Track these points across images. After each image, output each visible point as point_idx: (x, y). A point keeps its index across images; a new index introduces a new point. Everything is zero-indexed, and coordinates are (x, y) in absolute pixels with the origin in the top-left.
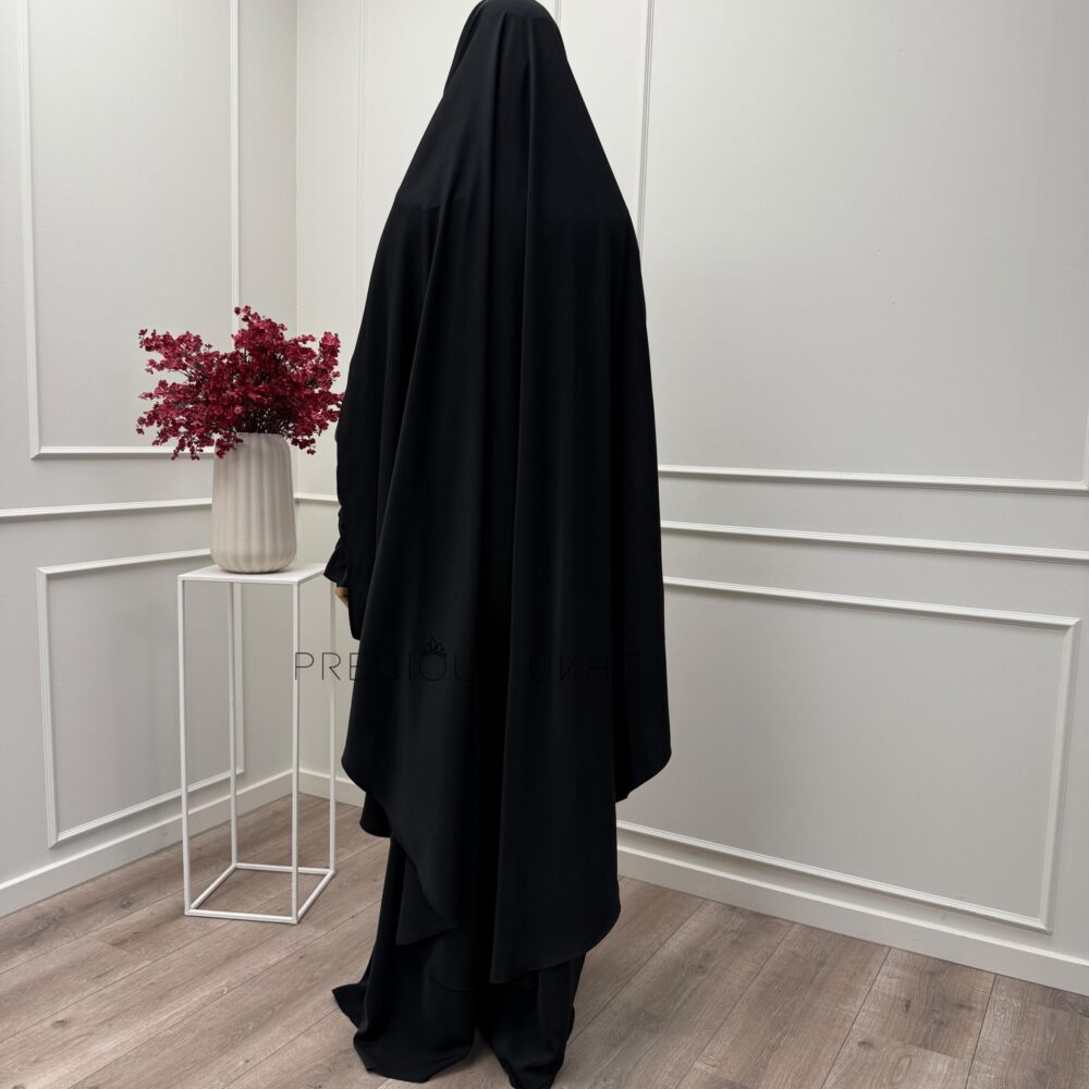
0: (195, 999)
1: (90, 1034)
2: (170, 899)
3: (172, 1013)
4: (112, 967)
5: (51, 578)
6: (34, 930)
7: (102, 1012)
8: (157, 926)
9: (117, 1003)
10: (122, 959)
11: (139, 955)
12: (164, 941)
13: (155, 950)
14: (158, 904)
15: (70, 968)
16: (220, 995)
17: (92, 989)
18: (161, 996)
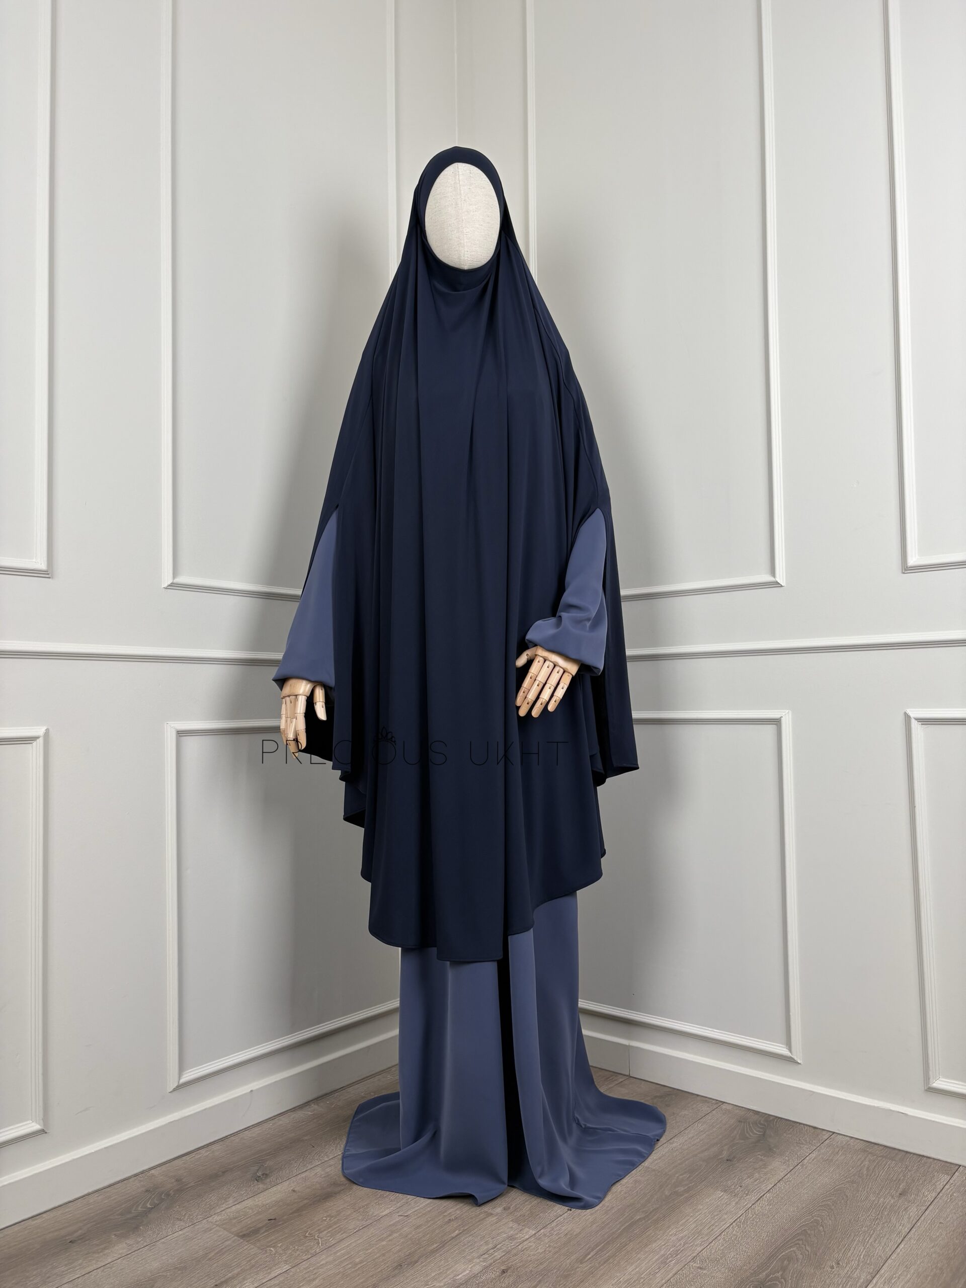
2: (318, 1170)
5: (181, 734)
6: (140, 1209)
10: (250, 1261)
11: (275, 1254)
12: (309, 1234)
13: (296, 1247)
14: (303, 1177)
15: (179, 1271)
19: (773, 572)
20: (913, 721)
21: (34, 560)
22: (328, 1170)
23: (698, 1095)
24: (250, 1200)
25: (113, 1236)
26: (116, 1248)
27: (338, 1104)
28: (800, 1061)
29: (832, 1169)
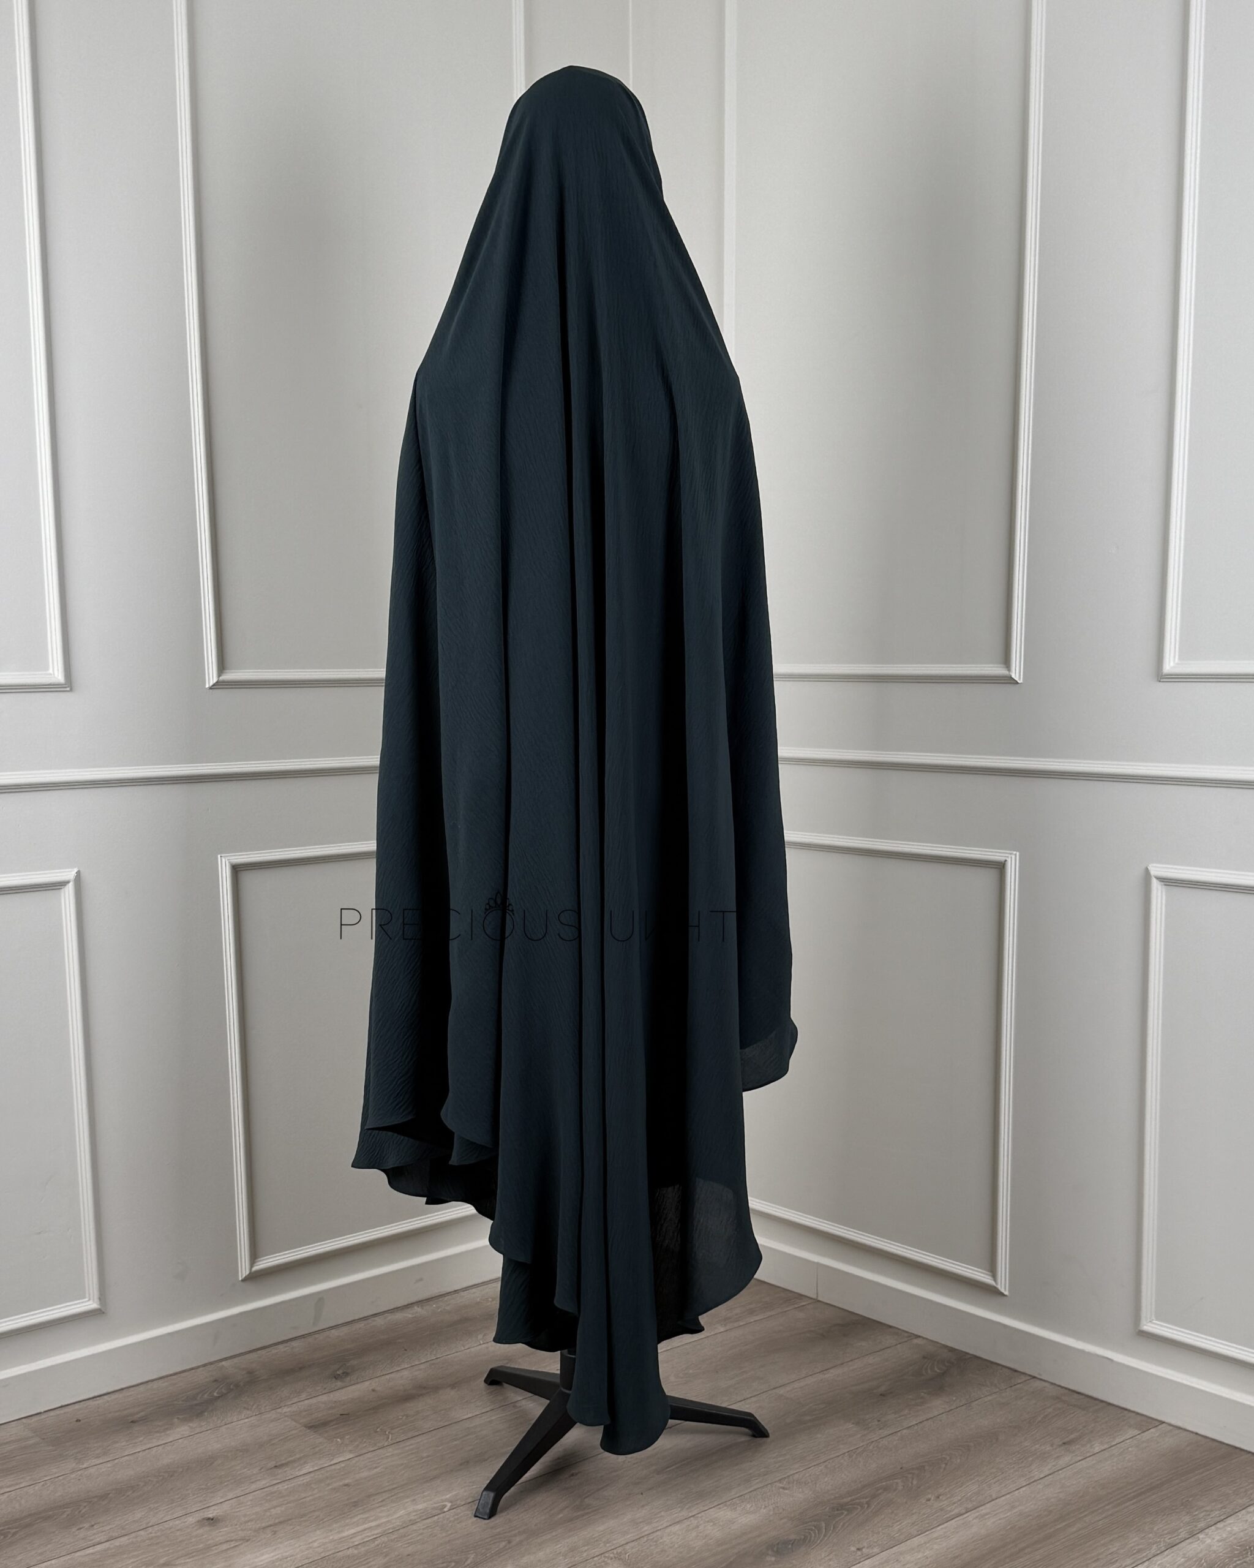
0: (402, 1512)
1: (245, 1540)
2: (406, 1373)
3: (366, 1526)
4: (298, 1456)
6: (206, 1397)
7: (268, 1514)
8: (374, 1409)
9: (292, 1505)
10: (314, 1448)
11: (342, 1443)
12: (381, 1429)
13: (364, 1440)
14: (387, 1379)
15: (241, 1452)
16: (439, 1512)
17: (263, 1483)
18: (355, 1502)
19: (1006, 663)
20: (1153, 881)
22: (416, 1373)
24: (326, 1396)
25: (176, 1420)
26: (178, 1430)
27: (446, 1308)
28: (1006, 1293)
29: (1001, 1413)
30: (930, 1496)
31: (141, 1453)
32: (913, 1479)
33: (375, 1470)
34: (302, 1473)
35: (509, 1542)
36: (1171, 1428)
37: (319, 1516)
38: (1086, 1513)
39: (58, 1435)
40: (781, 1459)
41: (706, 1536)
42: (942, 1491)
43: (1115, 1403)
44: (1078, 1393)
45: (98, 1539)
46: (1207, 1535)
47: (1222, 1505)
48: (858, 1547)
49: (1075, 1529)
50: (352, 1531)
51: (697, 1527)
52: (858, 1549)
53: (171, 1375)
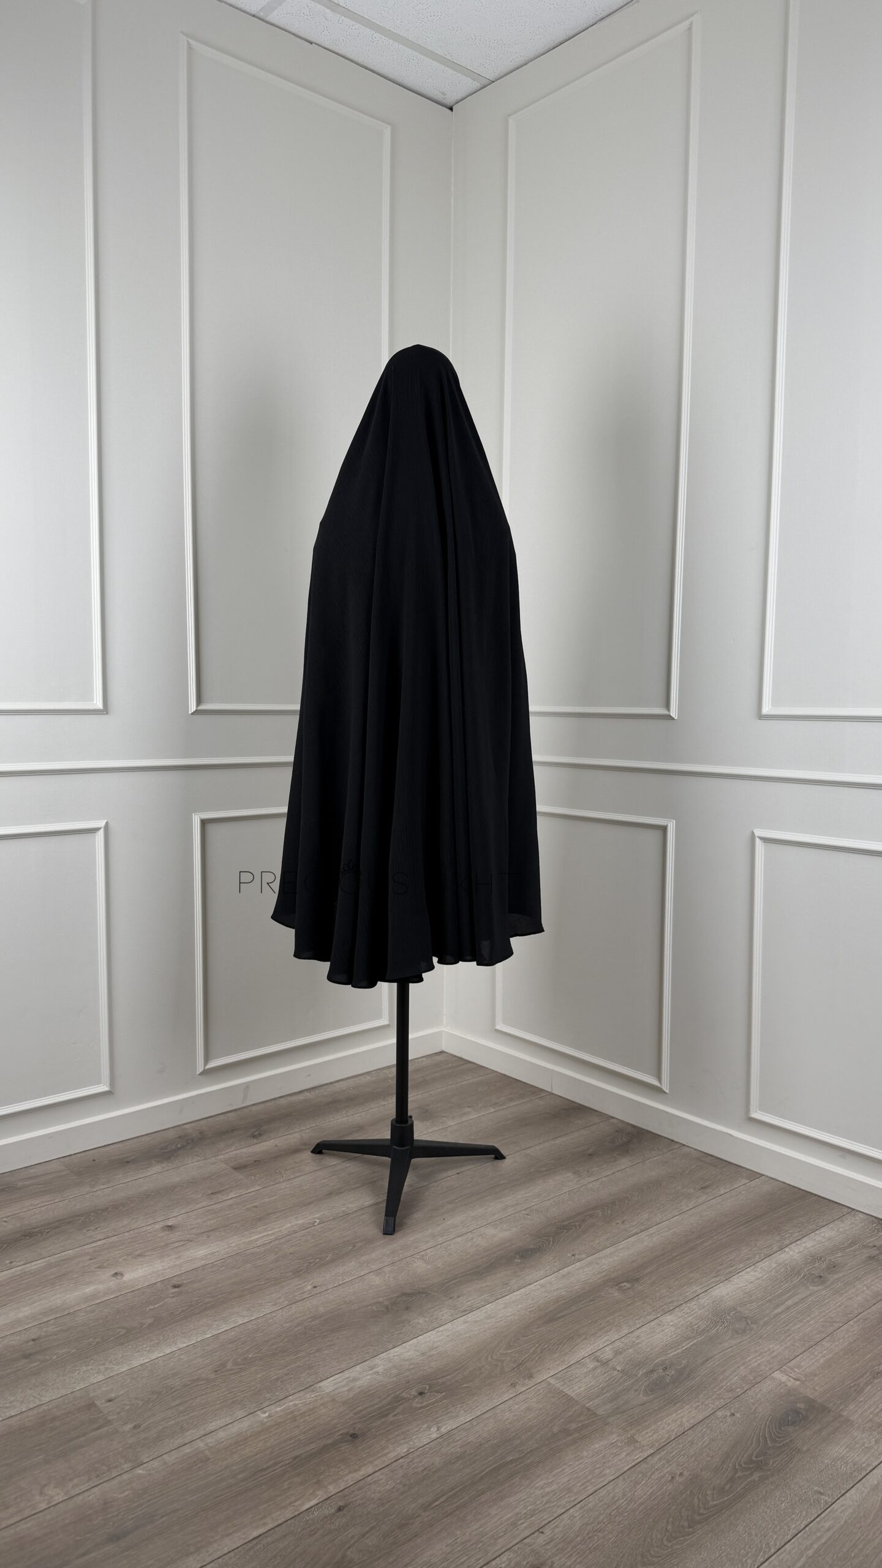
0: (289, 1225)
1: (190, 1241)
2: (296, 1135)
3: (265, 1234)
4: (226, 1187)
5: (204, 822)
6: (173, 1147)
7: (205, 1224)
8: (276, 1157)
9: (220, 1219)
10: (236, 1182)
11: (254, 1180)
12: (278, 1171)
13: (268, 1177)
15: (192, 1183)
16: (311, 1225)
17: (204, 1204)
18: (260, 1218)
19: (667, 706)
20: (757, 839)
21: (95, 702)
23: (596, 1111)
24: (246, 1148)
25: (153, 1162)
26: (154, 1168)
27: (326, 1093)
28: (667, 1091)
29: (664, 1168)
30: (617, 1221)
31: (130, 1183)
32: (608, 1209)
33: (274, 1198)
34: (229, 1198)
35: (354, 1246)
36: (767, 1179)
37: (236, 1227)
38: (714, 1234)
39: (81, 1169)
40: (527, 1195)
41: (478, 1245)
42: (625, 1218)
43: (735, 1162)
44: (712, 1156)
45: (99, 1238)
46: (790, 1248)
47: (799, 1229)
48: (572, 1253)
49: (708, 1244)
50: (257, 1237)
51: (473, 1239)
52: (573, 1255)
53: (153, 1133)
